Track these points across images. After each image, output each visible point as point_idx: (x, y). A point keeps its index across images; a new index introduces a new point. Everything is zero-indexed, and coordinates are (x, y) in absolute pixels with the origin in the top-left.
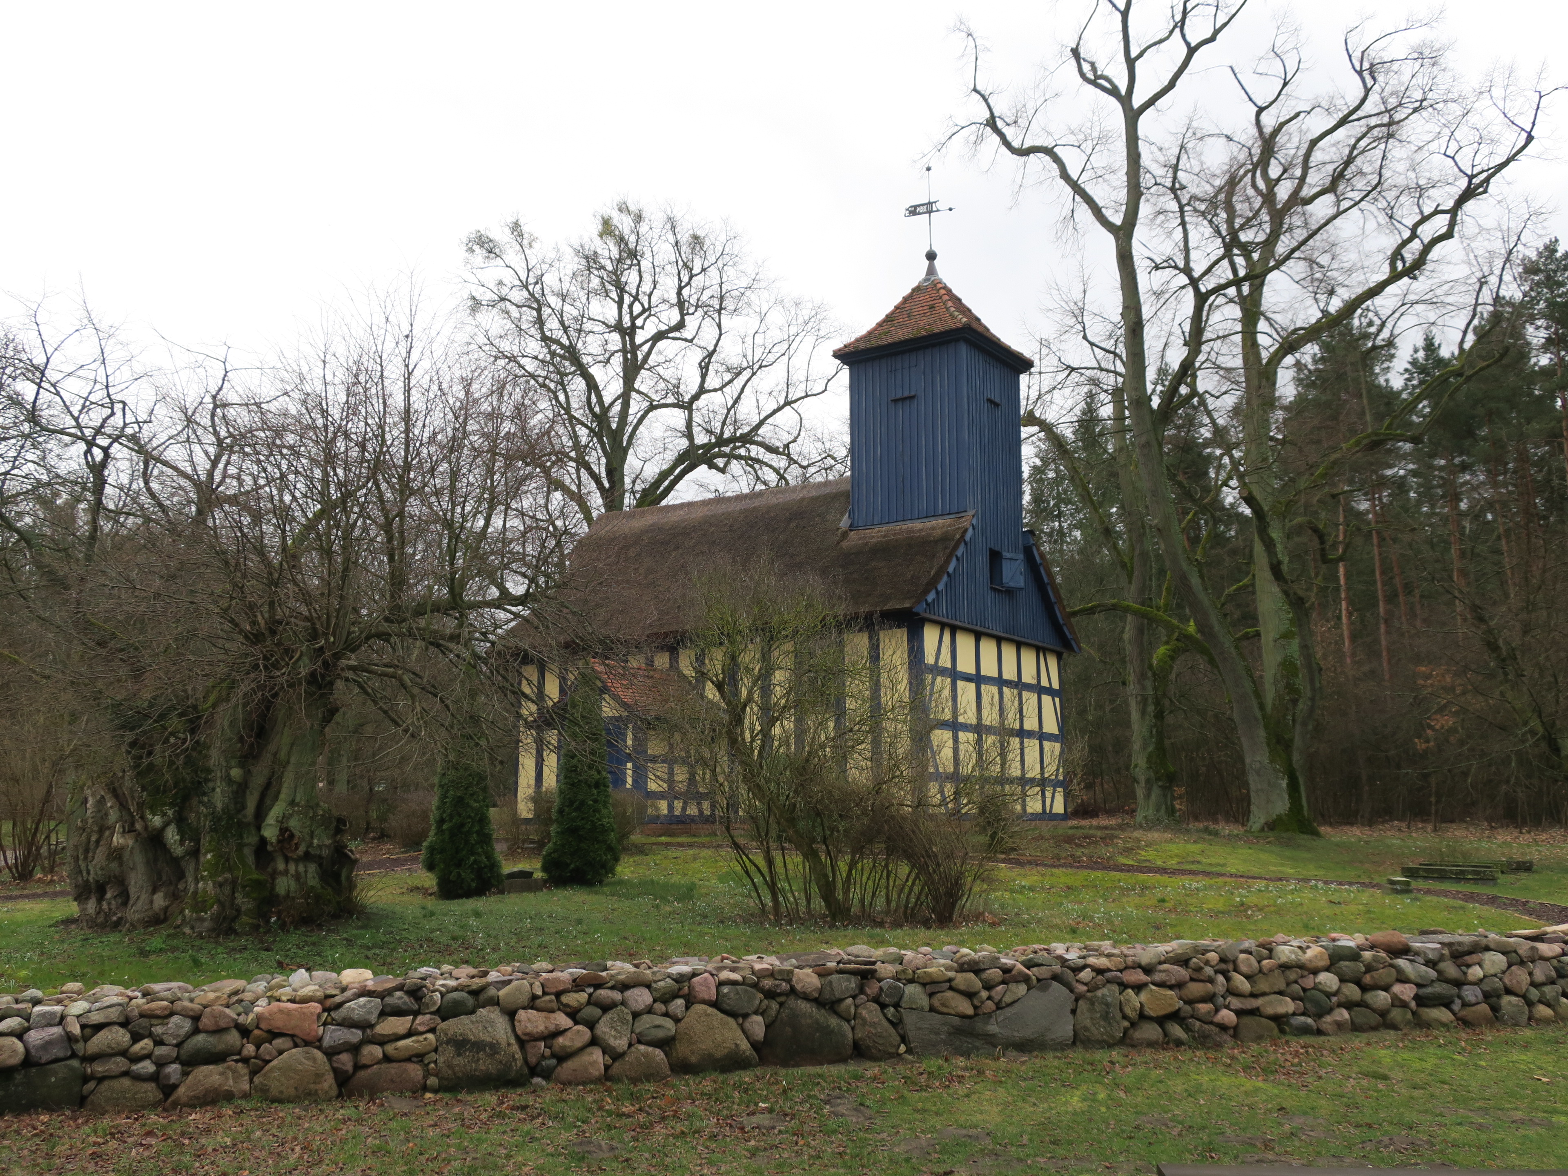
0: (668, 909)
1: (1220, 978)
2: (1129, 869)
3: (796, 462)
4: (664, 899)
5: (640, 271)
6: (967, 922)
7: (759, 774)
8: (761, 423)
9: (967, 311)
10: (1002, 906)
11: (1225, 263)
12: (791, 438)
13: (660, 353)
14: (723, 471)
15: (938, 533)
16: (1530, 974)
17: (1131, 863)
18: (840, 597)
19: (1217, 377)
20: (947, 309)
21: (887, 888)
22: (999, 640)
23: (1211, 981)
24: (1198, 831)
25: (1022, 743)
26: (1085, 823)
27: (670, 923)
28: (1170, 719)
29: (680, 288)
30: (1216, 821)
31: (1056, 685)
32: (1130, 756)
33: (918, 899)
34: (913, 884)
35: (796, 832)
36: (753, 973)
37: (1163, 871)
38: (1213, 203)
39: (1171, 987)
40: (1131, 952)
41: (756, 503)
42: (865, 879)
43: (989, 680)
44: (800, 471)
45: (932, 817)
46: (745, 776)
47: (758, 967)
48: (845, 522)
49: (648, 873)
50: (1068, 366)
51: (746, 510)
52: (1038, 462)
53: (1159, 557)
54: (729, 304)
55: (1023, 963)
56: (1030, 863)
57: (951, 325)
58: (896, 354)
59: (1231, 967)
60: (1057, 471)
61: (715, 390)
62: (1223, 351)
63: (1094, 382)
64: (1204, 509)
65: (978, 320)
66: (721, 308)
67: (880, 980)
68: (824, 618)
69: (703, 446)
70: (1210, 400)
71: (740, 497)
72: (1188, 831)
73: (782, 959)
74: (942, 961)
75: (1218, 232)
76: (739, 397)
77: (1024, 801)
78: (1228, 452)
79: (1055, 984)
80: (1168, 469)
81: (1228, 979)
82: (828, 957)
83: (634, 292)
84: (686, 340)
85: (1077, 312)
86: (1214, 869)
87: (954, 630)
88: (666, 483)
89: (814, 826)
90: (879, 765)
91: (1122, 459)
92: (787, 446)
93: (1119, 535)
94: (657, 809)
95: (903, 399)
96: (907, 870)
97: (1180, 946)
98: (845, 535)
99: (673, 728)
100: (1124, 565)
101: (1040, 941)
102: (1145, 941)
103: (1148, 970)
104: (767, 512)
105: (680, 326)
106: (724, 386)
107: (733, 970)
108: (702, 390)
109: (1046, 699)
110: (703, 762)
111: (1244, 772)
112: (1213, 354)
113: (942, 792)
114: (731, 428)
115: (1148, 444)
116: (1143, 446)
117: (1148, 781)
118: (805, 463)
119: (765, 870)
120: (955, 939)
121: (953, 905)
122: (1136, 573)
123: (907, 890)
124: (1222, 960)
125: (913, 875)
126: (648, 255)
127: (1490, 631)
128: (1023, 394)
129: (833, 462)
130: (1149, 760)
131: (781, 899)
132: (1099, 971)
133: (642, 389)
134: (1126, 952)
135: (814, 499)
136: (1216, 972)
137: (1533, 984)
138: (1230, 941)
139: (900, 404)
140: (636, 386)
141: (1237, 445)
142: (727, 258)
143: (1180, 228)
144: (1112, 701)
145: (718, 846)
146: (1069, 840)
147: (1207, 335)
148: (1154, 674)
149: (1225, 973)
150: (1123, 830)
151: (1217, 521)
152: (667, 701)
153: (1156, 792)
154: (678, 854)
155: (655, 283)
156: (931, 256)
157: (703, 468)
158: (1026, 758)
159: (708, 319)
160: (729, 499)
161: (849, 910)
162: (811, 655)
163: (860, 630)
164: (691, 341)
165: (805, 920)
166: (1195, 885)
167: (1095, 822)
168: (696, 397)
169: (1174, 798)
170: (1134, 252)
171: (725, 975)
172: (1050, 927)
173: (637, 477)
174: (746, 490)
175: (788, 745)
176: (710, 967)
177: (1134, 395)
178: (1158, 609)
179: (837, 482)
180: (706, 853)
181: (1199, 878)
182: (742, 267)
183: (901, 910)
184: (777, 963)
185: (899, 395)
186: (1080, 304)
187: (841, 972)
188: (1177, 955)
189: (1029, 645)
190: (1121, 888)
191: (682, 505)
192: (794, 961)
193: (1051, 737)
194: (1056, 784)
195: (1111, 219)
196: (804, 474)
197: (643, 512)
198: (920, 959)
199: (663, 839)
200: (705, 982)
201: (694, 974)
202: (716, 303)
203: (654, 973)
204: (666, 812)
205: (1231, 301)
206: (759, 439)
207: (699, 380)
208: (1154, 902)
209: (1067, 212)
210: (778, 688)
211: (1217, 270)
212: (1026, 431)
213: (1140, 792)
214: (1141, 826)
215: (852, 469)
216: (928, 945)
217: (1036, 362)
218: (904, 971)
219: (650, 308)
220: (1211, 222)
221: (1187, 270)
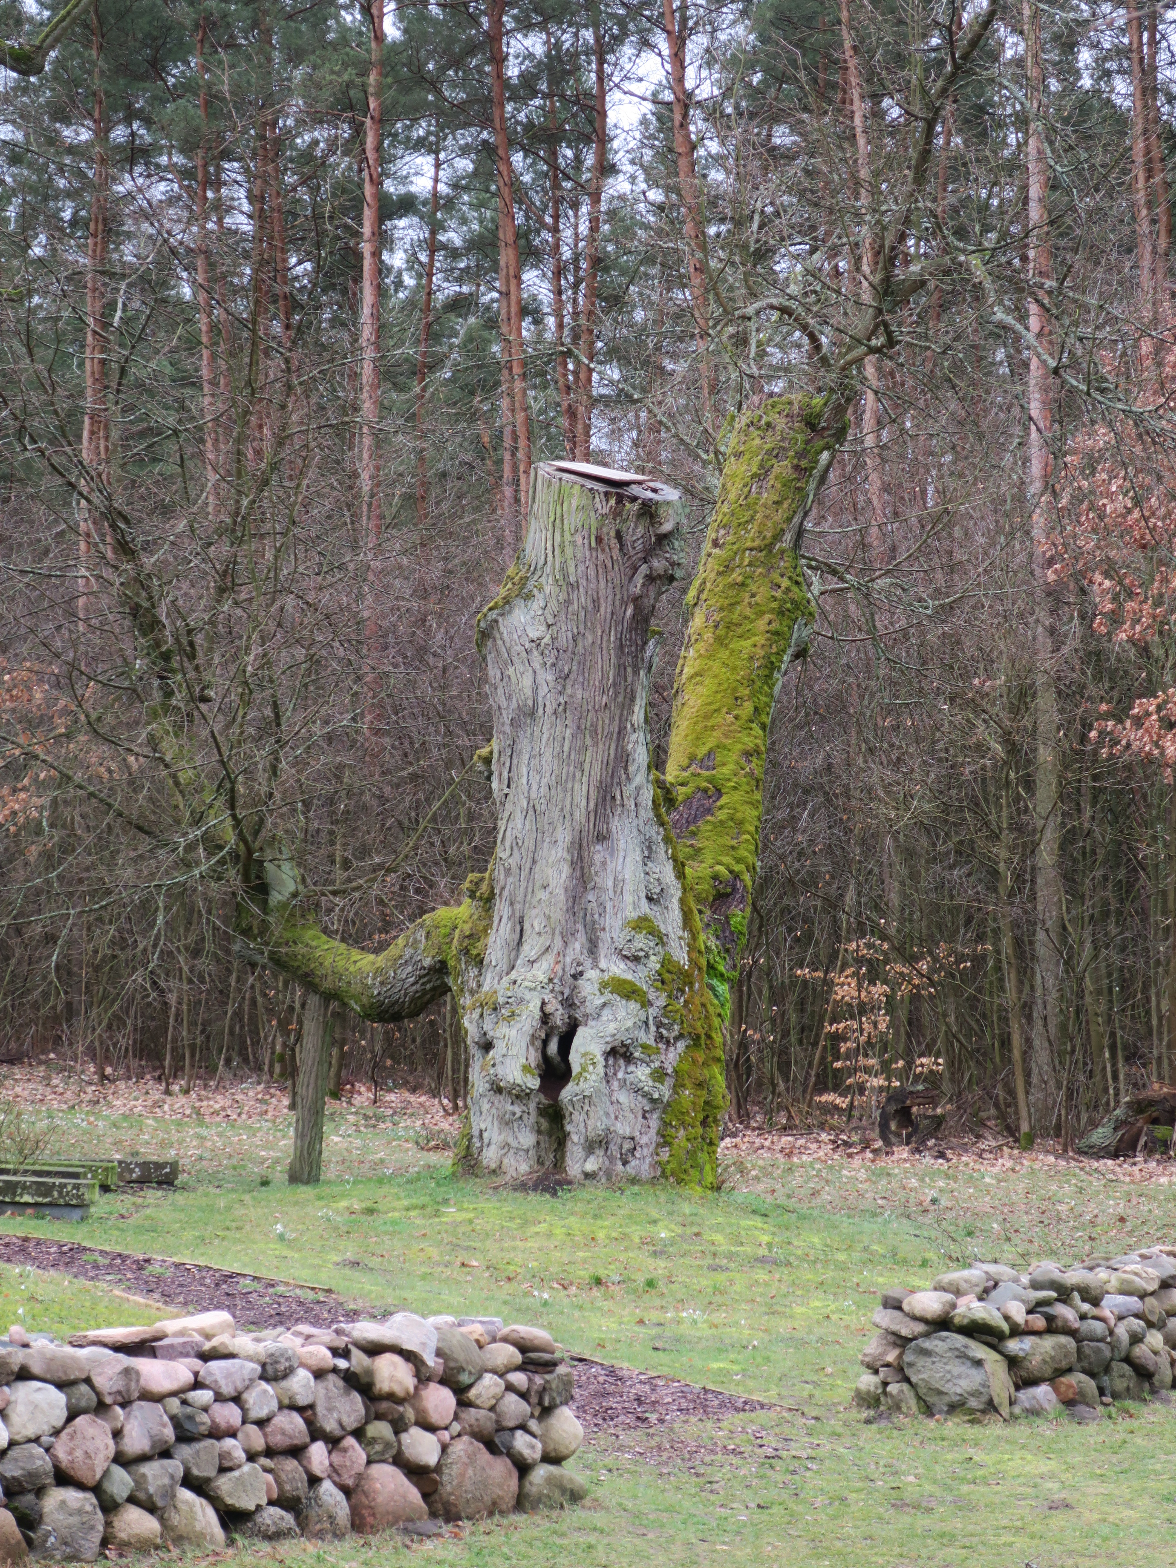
16: (117, 1434)
127: (141, 581)
137: (121, 1459)
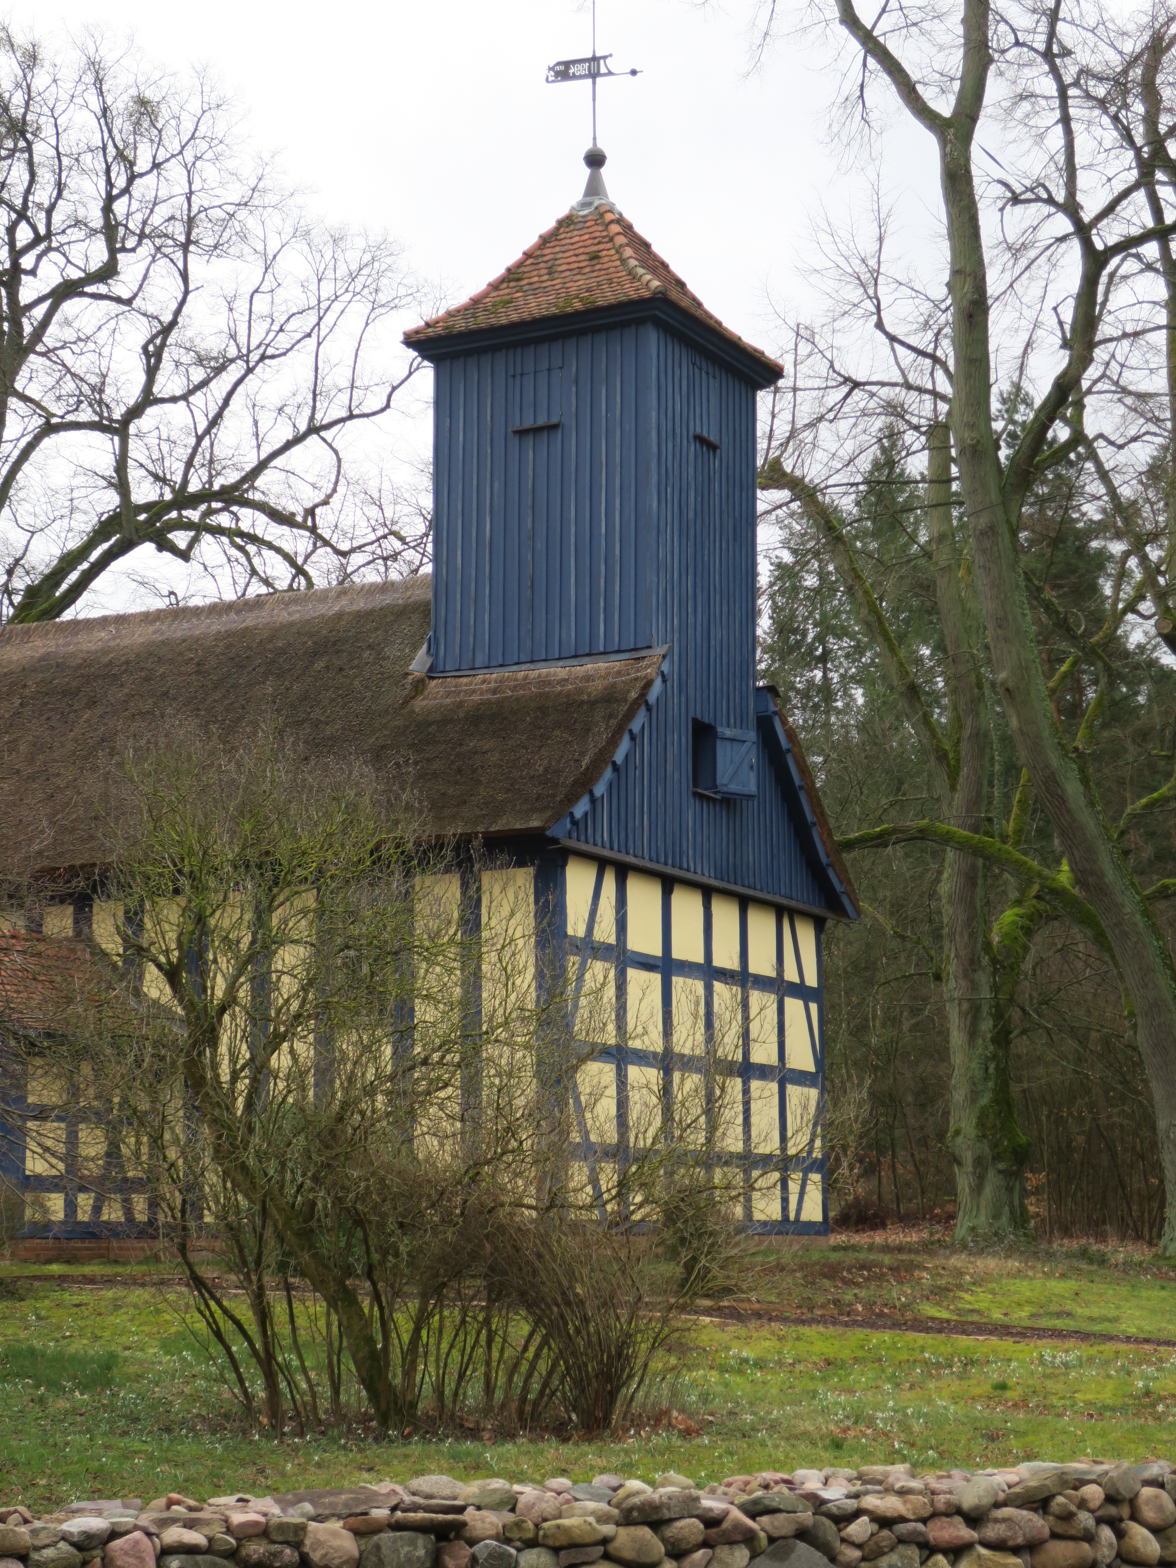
0: (63, 1404)
1: (1106, 1533)
2: (941, 1327)
3: (326, 543)
4: (54, 1385)
5: (30, 163)
6: (639, 1427)
7: (246, 1144)
8: (262, 466)
9: (660, 267)
10: (705, 1398)
11: (1140, 196)
12: (319, 497)
13: (67, 323)
14: (184, 555)
15: (597, 687)
17: (944, 1315)
18: (408, 807)
19: (1121, 410)
20: (623, 261)
21: (488, 1363)
22: (708, 893)
23: (1089, 1538)
24: (1069, 1255)
25: (746, 1091)
26: (861, 1239)
27: (65, 1433)
28: (1021, 1045)
29: (110, 199)
30: (1102, 1237)
31: (812, 980)
32: (946, 1114)
33: (545, 1385)
34: (537, 1355)
35: (315, 1256)
36: (229, 1530)
37: (1004, 1330)
38: (1120, 83)
39: (1016, 1551)
40: (944, 1485)
41: (250, 620)
42: (445, 1346)
43: (686, 968)
44: (335, 560)
45: (576, 1228)
46: (217, 1149)
47: (238, 1518)
48: (419, 662)
49: (23, 1335)
50: (847, 380)
51: (229, 634)
52: (787, 557)
53: (1007, 740)
54: (204, 234)
55: (743, 1508)
56: (758, 1315)
57: (629, 291)
58: (525, 343)
59: (1125, 1511)
60: (822, 575)
61: (174, 399)
62: (1132, 362)
63: (895, 409)
64: (1090, 654)
65: (681, 284)
66: (189, 242)
67: (472, 1542)
68: (377, 848)
69: (146, 507)
70: (1104, 452)
71: (218, 609)
72: (1050, 1256)
73: (285, 1504)
74: (592, 1505)
75: (1127, 136)
76: (219, 415)
77: (749, 1200)
78: (1138, 547)
79: (802, 1547)
80: (1028, 579)
81: (1120, 1534)
82: (373, 1498)
83: (18, 202)
84: (118, 300)
85: (865, 277)
86: (1097, 1328)
87: (623, 872)
88: (74, 576)
89: (349, 1245)
90: (477, 1126)
91: (943, 557)
92: (311, 512)
93: (935, 698)
94: (46, 1211)
95: (536, 431)
96: (526, 1329)
97: (1034, 1473)
98: (419, 686)
99: (81, 1053)
100: (942, 757)
101: (775, 1464)
102: (968, 1462)
103: (974, 1519)
104: (271, 639)
105: (108, 272)
106: (191, 392)
107: (190, 1524)
108: (148, 399)
109: (794, 1006)
110: (136, 1118)
111: (1154, 1145)
112: (1114, 367)
113: (594, 1181)
114: (204, 474)
115: (990, 531)
116: (983, 533)
117: (978, 1161)
118: (345, 546)
119: (253, 1329)
120: (615, 1461)
121: (613, 1396)
122: (965, 771)
123: (524, 1367)
124: (1111, 1499)
125: (537, 1339)
126: (48, 131)
128: (762, 427)
129: (398, 545)
130: (981, 1123)
131: (283, 1385)
132: (884, 1522)
133: (28, 393)
134: (935, 1484)
135: (361, 616)
136: (1099, 1521)
138: (1126, 1464)
139: (529, 440)
140: (18, 386)
141: (1154, 537)
142: (203, 146)
143: (1060, 127)
144: (915, 1011)
145: (163, 1282)
146: (831, 1272)
147: (1105, 330)
148: (994, 961)
149: (1114, 1523)
150: (932, 1253)
151: (1114, 677)
152: (70, 1000)
153: (993, 1181)
154: (84, 1298)
155: (60, 187)
156: (595, 160)
157: (148, 548)
158: (754, 1120)
159: (162, 262)
160: (197, 612)
161: (413, 1405)
162: (353, 916)
163: (447, 870)
164: (129, 302)
165: (330, 1425)
166: (1061, 1357)
167: (879, 1238)
168: (135, 412)
169: (1025, 1194)
170: (974, 170)
171: (175, 1534)
172: (793, 1437)
173: (17, 561)
174: (230, 596)
175: (303, 1089)
176: (145, 1520)
177: (969, 437)
178: (1004, 839)
179: (406, 585)
180: (139, 1295)
181: (1070, 1343)
182: (230, 164)
183: (514, 1406)
184: (276, 1510)
185: (528, 423)
186: (873, 263)
187: (398, 1527)
188: (1028, 1490)
189: (763, 904)
190: (926, 1363)
191: (104, 622)
192: (308, 1507)
193: (801, 1078)
194: (811, 1166)
195: (933, 105)
196: (343, 567)
197: (27, 632)
198: (549, 1502)
199: (55, 1268)
200: (135, 1551)
201: (114, 1534)
202: (178, 231)
203: (35, 1532)
204: (61, 1216)
205: (1149, 267)
206: (257, 496)
207: (142, 378)
208: (987, 1388)
209: (851, 86)
210: (286, 979)
211: (1125, 209)
212: (766, 499)
213: (964, 1182)
214: (965, 1247)
215: (436, 559)
216: (564, 1472)
217: (788, 369)
218: (518, 1525)
219: (49, 235)
220: (1115, 119)
221: (1071, 208)
